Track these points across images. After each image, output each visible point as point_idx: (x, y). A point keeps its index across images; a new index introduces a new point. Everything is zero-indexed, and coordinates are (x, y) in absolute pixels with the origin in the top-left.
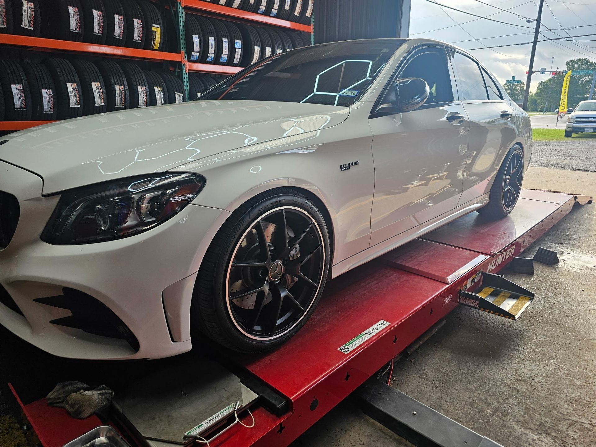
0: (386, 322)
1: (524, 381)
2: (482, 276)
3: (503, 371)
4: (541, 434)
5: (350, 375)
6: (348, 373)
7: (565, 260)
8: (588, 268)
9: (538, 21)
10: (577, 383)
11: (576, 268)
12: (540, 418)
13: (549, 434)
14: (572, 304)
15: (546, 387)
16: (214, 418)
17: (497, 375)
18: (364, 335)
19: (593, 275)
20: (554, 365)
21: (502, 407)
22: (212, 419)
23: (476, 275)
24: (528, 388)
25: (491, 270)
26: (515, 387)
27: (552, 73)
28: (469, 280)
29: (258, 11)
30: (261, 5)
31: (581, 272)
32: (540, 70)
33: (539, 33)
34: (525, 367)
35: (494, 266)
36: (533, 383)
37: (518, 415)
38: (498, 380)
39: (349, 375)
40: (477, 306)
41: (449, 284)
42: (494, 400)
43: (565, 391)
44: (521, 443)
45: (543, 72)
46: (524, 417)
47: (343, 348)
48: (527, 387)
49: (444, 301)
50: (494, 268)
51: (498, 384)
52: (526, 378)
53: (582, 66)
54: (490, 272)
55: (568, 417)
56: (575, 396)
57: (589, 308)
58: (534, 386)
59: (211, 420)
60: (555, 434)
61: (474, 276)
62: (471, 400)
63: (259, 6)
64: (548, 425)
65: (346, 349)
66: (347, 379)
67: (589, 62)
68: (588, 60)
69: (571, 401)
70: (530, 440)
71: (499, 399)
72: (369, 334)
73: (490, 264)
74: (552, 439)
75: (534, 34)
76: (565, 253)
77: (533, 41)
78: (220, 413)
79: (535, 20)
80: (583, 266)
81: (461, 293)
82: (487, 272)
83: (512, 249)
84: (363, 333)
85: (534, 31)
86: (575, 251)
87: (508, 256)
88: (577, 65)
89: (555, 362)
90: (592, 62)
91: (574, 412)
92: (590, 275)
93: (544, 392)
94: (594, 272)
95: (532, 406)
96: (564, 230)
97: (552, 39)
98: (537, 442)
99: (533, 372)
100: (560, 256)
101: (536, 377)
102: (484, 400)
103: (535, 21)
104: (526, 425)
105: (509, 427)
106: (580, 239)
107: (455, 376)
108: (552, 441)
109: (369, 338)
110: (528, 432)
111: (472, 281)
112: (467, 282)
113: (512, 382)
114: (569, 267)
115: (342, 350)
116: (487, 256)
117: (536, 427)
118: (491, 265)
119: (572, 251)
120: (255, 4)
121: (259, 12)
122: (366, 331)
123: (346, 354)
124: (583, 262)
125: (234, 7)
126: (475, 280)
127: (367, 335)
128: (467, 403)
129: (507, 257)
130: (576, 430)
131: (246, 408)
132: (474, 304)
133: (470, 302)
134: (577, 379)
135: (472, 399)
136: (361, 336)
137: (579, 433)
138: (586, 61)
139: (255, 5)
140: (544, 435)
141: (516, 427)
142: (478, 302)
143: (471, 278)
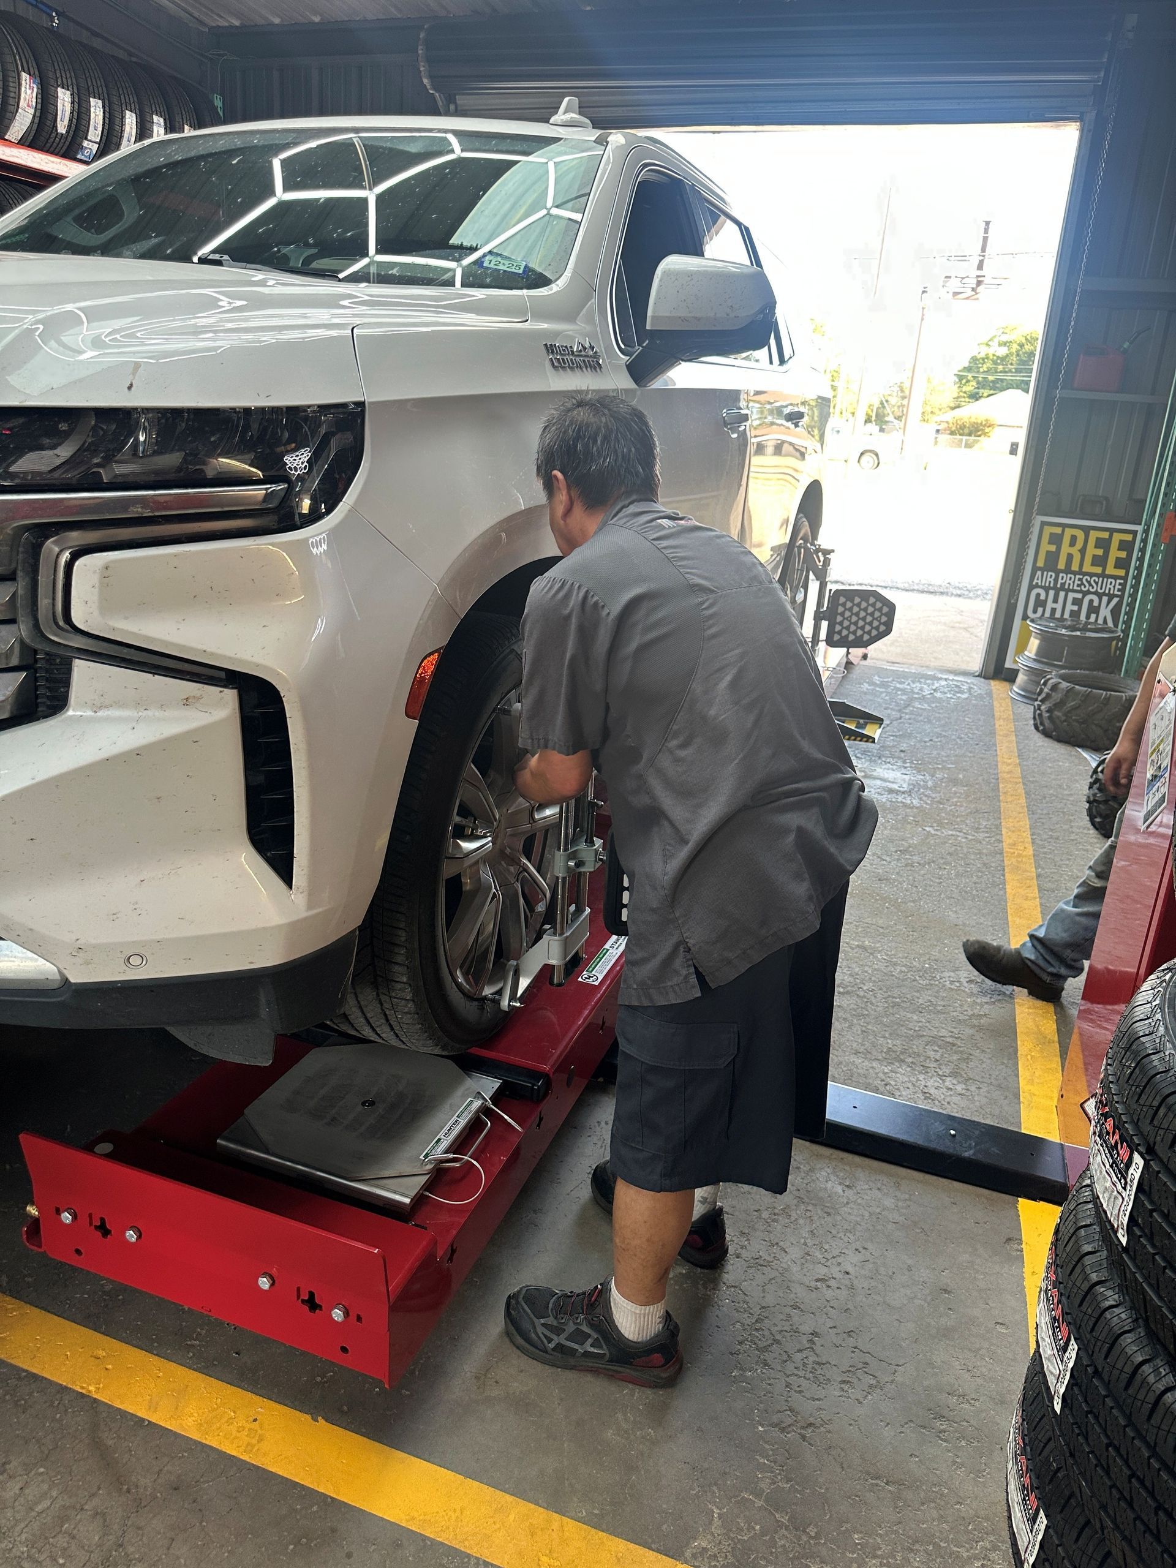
1: (848, 993)
4: (892, 1063)
8: (891, 791)
10: (921, 982)
12: (885, 1042)
13: (903, 1061)
19: (902, 802)
29: (77, 153)
30: (86, 139)
37: (855, 1045)
43: (908, 996)
44: (871, 1081)
46: (864, 1045)
52: (849, 988)
55: (921, 1033)
58: (864, 997)
60: (910, 1060)
63: (82, 142)
64: (898, 1049)
65: (592, 977)
70: (881, 1075)
74: (909, 1066)
80: (884, 788)
91: (928, 1024)
95: (869, 1027)
98: (890, 1075)
101: (864, 984)
104: (869, 1056)
105: (847, 1064)
108: (908, 1069)
110: (874, 1064)
117: (884, 1055)
120: (71, 133)
121: (79, 156)
123: (597, 984)
124: (881, 779)
125: (10, 139)
127: (614, 950)
130: (936, 1048)
137: (941, 1051)
139: (69, 139)
140: (897, 1064)
141: (858, 1061)
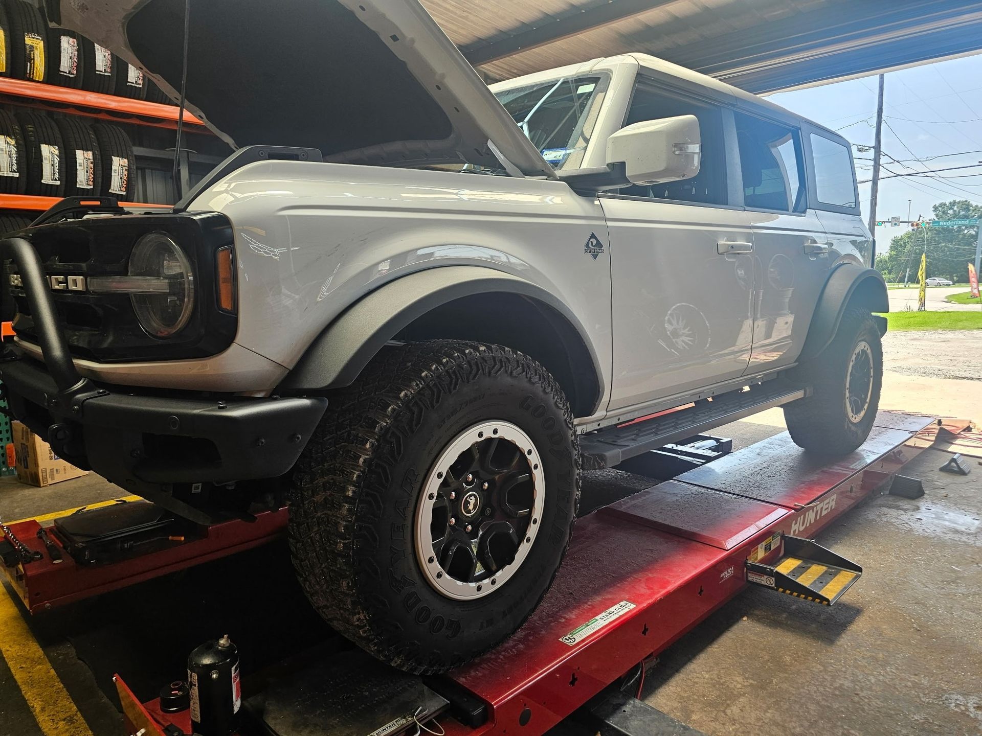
0: (630, 604)
2: (783, 541)
3: (813, 682)
5: (577, 678)
6: (573, 675)
7: (921, 519)
9: (877, 148)
11: (938, 531)
14: (927, 585)
15: (876, 705)
16: (387, 728)
17: (803, 688)
18: (597, 620)
20: (890, 674)
21: (807, 732)
22: (385, 729)
23: (771, 538)
24: (848, 706)
25: (797, 533)
26: (829, 704)
27: (910, 224)
28: (760, 546)
31: (947, 537)
32: (890, 220)
33: (880, 167)
34: (847, 676)
35: (803, 526)
36: (856, 699)
38: (804, 694)
39: (575, 677)
40: (773, 585)
41: (728, 550)
42: (795, 722)
45: (896, 222)
47: (567, 637)
48: (846, 705)
49: (721, 576)
50: (802, 529)
51: (803, 700)
53: (959, 212)
54: (796, 536)
56: (918, 719)
57: (954, 591)
59: (383, 730)
61: (768, 540)
62: (760, 724)
65: (571, 639)
66: (572, 683)
67: (971, 206)
68: (969, 202)
69: (913, 725)
71: (804, 721)
72: (605, 619)
73: (794, 522)
75: (873, 167)
76: (923, 509)
77: (871, 177)
78: (396, 721)
79: (872, 147)
80: (950, 528)
81: (749, 566)
82: (791, 535)
83: (831, 500)
84: (597, 618)
85: (872, 163)
86: (938, 505)
87: (826, 512)
88: (952, 211)
89: (893, 670)
90: (977, 206)
92: (960, 541)
93: (873, 712)
94: (967, 537)
96: (924, 472)
97: (902, 175)
99: (858, 683)
100: (914, 512)
102: (781, 723)
103: (872, 149)
106: (947, 487)
107: (739, 689)
109: (605, 624)
111: (765, 548)
112: (757, 548)
113: (825, 697)
114: (926, 530)
115: (566, 641)
116: (789, 511)
118: (796, 523)
119: (934, 506)
122: (601, 616)
123: (571, 645)
124: (950, 521)
126: (770, 545)
127: (601, 622)
128: (754, 727)
129: (824, 513)
131: (430, 718)
132: (768, 582)
133: (762, 578)
134: (924, 694)
135: (762, 721)
136: (593, 621)
138: (966, 206)
142: (774, 579)
143: (764, 543)
